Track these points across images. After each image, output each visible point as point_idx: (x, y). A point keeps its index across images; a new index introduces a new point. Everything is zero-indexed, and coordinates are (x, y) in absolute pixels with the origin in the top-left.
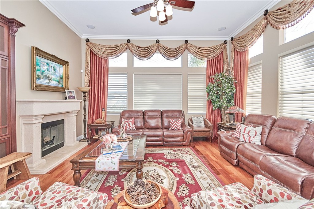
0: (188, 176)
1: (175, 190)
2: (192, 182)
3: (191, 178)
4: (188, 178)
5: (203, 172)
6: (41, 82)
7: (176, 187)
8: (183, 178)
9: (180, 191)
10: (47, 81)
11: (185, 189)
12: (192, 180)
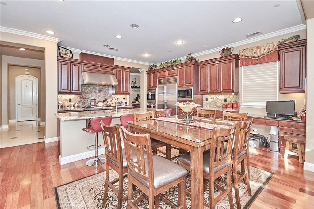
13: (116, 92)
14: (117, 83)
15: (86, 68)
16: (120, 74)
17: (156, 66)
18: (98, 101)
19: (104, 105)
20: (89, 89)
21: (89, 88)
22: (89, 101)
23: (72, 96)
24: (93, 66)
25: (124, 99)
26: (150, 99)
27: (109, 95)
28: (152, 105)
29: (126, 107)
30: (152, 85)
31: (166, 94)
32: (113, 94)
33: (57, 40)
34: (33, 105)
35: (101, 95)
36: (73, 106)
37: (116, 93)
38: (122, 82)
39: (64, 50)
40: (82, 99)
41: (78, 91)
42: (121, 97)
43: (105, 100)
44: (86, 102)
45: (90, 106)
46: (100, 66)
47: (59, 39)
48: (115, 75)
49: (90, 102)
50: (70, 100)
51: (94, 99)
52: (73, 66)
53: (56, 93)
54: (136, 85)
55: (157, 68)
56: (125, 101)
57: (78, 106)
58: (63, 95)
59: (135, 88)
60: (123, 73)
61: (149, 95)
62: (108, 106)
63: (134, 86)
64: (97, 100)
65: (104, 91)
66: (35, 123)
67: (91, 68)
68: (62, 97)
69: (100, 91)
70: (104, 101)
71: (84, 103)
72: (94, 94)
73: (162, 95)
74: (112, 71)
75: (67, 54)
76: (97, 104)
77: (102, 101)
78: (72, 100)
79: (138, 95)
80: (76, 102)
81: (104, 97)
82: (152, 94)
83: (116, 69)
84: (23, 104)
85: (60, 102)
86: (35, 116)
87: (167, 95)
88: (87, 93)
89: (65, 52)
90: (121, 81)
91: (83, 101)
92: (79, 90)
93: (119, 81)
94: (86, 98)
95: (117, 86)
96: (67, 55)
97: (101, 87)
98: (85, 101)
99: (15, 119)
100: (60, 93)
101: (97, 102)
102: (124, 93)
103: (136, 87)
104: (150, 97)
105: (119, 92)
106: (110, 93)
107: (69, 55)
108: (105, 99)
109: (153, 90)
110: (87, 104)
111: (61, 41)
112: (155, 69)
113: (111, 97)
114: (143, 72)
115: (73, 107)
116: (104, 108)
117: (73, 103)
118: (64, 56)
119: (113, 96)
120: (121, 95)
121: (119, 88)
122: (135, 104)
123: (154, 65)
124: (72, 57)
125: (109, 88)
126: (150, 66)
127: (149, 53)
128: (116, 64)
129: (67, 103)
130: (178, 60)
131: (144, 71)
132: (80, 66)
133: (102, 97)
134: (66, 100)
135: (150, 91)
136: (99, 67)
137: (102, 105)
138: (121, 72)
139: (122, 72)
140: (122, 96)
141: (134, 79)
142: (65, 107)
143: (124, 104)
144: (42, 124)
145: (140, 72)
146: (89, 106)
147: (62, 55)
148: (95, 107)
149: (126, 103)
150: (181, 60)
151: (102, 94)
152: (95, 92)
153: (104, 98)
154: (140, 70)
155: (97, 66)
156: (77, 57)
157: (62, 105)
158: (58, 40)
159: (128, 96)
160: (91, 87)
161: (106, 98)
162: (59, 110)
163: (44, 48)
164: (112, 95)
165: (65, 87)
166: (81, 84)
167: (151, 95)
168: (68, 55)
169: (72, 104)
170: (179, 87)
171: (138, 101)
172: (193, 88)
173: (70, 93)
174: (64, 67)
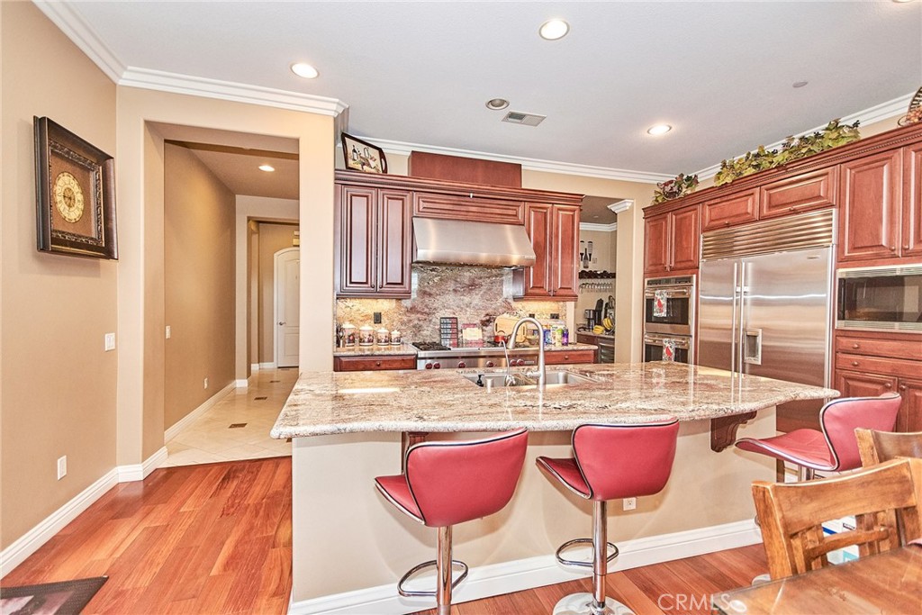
13: (526, 289)
14: (533, 256)
15: (426, 205)
16: (543, 222)
17: (692, 181)
18: (466, 322)
19: (485, 338)
20: (436, 279)
21: (436, 276)
22: (435, 324)
23: (384, 306)
24: (451, 197)
25: (555, 317)
26: (660, 320)
27: (500, 300)
28: (669, 345)
29: (565, 348)
30: (669, 261)
31: (749, 297)
32: (516, 299)
35: (475, 302)
36: (383, 338)
37: (526, 294)
38: (551, 253)
39: (360, 147)
40: (413, 316)
41: (398, 288)
42: (542, 308)
43: (488, 321)
44: (424, 325)
45: (436, 340)
46: (471, 195)
47: (337, 100)
48: (524, 228)
49: (437, 327)
50: (378, 318)
51: (451, 316)
52: (386, 199)
53: (330, 296)
54: (592, 267)
55: (697, 189)
56: (559, 326)
57: (399, 341)
58: (358, 301)
59: (590, 277)
60: (554, 218)
61: (656, 303)
62: (495, 343)
63: (587, 270)
64: (462, 320)
65: (484, 288)
67: (443, 203)
68: (355, 308)
69: (472, 286)
70: (485, 323)
71: (418, 329)
72: (451, 299)
73: (730, 303)
74: (514, 213)
75: (371, 161)
76: (460, 335)
77: (477, 322)
78: (383, 317)
79: (600, 302)
80: (394, 323)
81: (486, 308)
82: (668, 300)
83: (527, 205)
85: (347, 325)
87: (757, 303)
88: (430, 295)
89: (362, 155)
90: (545, 247)
91: (416, 322)
92: (402, 284)
93: (539, 248)
94: (426, 310)
95: (532, 269)
96: (369, 165)
97: (475, 272)
98: (421, 323)
99: (273, 361)
100: (343, 295)
101: (460, 327)
102: (555, 296)
103: (592, 275)
104: (661, 312)
105: (537, 291)
106: (505, 295)
107: (376, 163)
108: (487, 315)
109: (679, 280)
110: (428, 333)
111: (346, 112)
112: (689, 192)
113: (509, 309)
114: (629, 212)
115: (386, 342)
116: (484, 350)
117: (386, 327)
118: (359, 167)
119: (514, 304)
120: (546, 301)
121: (539, 277)
122: (590, 333)
123: (682, 175)
124: (385, 171)
125: (502, 275)
126: (666, 184)
128: (527, 183)
129: (367, 328)
131: (632, 207)
132: (407, 200)
133: (477, 309)
134: (367, 317)
135: (661, 288)
136: (467, 199)
137: (477, 339)
138: (545, 213)
139: (552, 213)
140: (548, 307)
142: (361, 341)
143: (559, 336)
145: (612, 218)
146: (434, 340)
147: (351, 163)
148: (454, 345)
149: (565, 334)
150: (856, 125)
151: (476, 299)
152: (455, 291)
153: (484, 313)
154: (614, 207)
155: (461, 195)
156: (399, 168)
157: (353, 335)
158: (334, 107)
159: (570, 305)
160: (443, 271)
161: (490, 311)
162: (337, 354)
164: (511, 301)
165: (359, 273)
166: (408, 261)
167: (664, 302)
168: (372, 163)
169: (382, 331)
171: (600, 323)
173: (376, 293)
174: (359, 206)
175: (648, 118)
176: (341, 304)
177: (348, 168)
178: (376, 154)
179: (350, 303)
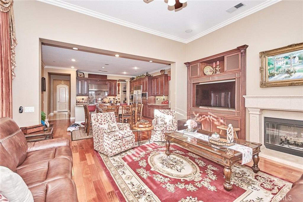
0: (144, 176)
1: (148, 162)
2: (139, 170)
3: (141, 174)
4: (143, 173)
5: (130, 186)
6: (276, 79)
7: (149, 164)
8: (148, 172)
9: (145, 162)
10: (287, 75)
11: (142, 164)
12: (139, 173)
13: (108, 94)
15: (91, 82)
16: (111, 84)
17: (134, 78)
19: (102, 102)
23: (84, 97)
25: (114, 99)
27: (104, 96)
28: (131, 103)
30: (132, 90)
32: (107, 96)
33: (76, 70)
34: (66, 102)
35: (100, 97)
39: (80, 73)
40: (89, 99)
41: (86, 95)
46: (99, 80)
48: (107, 85)
50: (83, 99)
52: (84, 81)
53: (75, 95)
57: (87, 102)
59: (125, 92)
60: (113, 84)
65: (101, 94)
66: (67, 113)
67: (94, 82)
71: (90, 101)
74: (106, 83)
80: (86, 100)
82: (131, 96)
83: (108, 82)
84: (61, 102)
85: (78, 100)
86: (67, 110)
90: (111, 88)
94: (91, 98)
95: (109, 91)
97: (100, 92)
99: (56, 110)
100: (77, 96)
101: (97, 100)
105: (110, 95)
108: (102, 99)
110: (92, 101)
111: (78, 69)
113: (106, 98)
118: (80, 76)
123: (132, 77)
124: (84, 77)
125: (105, 92)
127: (138, 67)
128: (108, 78)
129: (81, 101)
130: (143, 75)
132: (88, 81)
134: (81, 99)
135: (131, 94)
137: (100, 102)
140: (113, 97)
141: (125, 86)
142: (80, 103)
144: (70, 113)
146: (93, 103)
147: (78, 76)
152: (96, 95)
155: (97, 80)
156: (86, 76)
162: (77, 104)
163: (70, 74)
165: (80, 92)
166: (88, 90)
168: (82, 75)
169: (84, 101)
170: (142, 91)
172: (147, 93)
173: (83, 95)
174: (80, 82)
175: (134, 66)
176: (77, 97)
177: (78, 77)
178: (82, 74)
179: (78, 97)
